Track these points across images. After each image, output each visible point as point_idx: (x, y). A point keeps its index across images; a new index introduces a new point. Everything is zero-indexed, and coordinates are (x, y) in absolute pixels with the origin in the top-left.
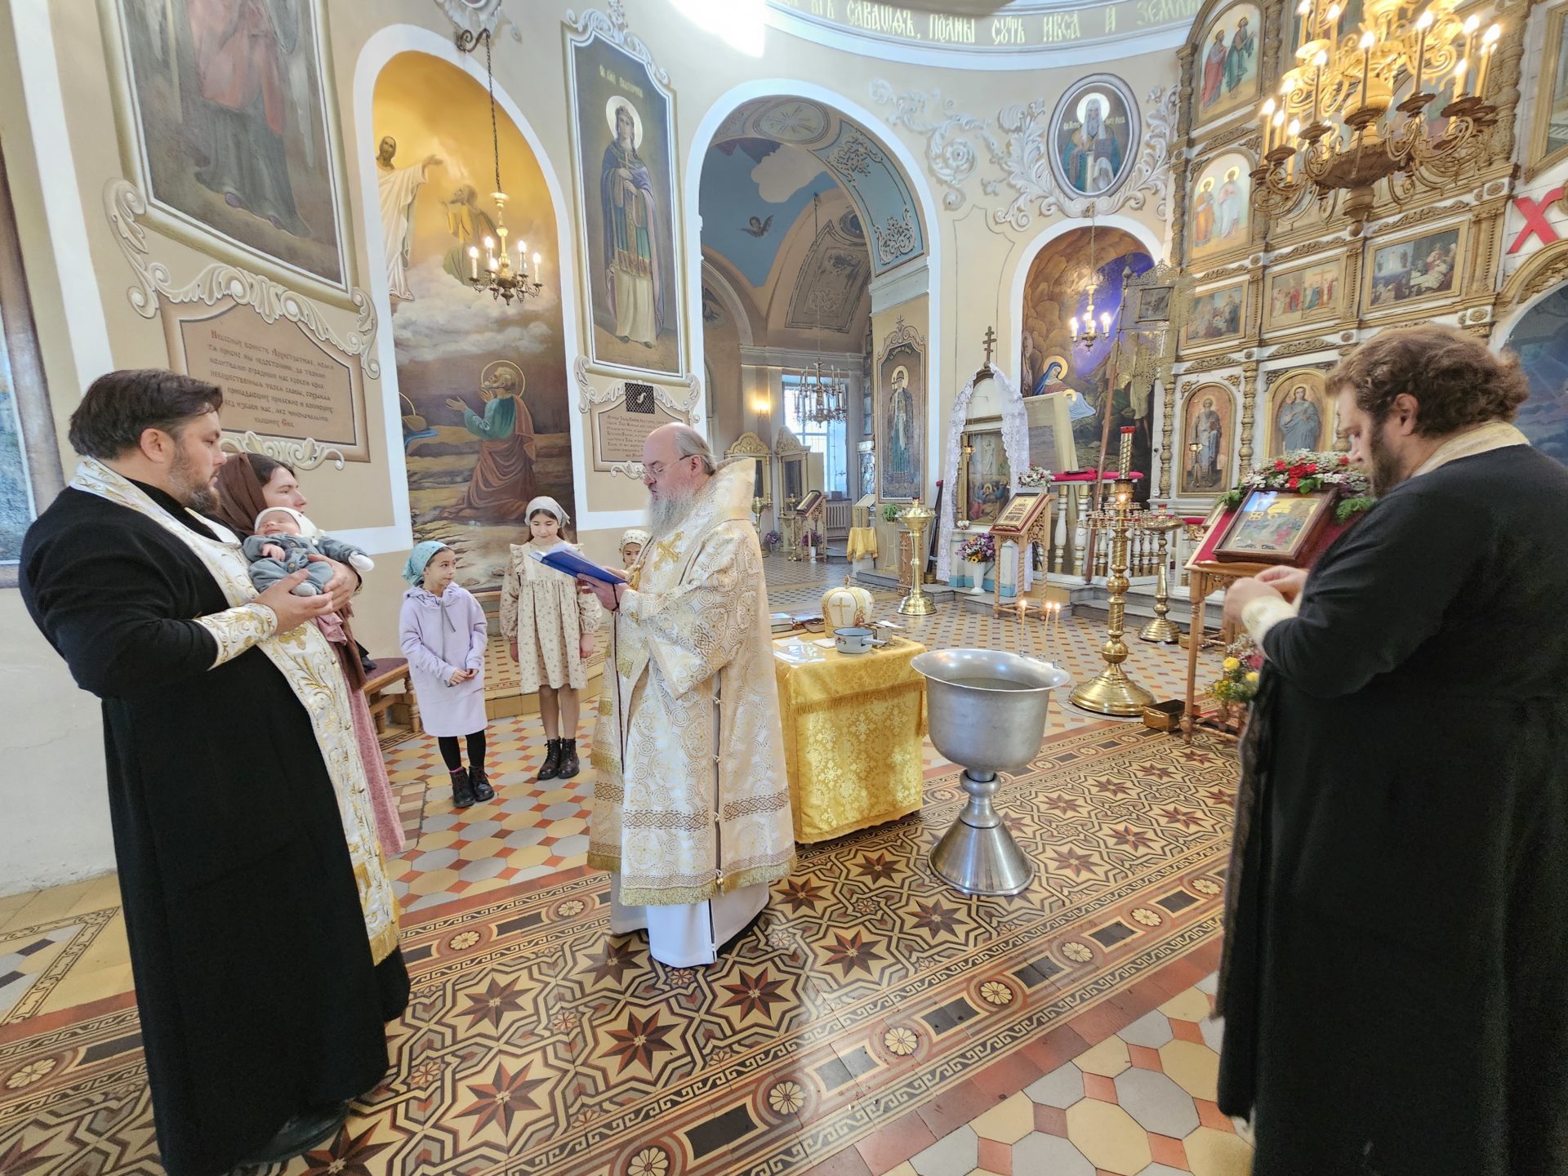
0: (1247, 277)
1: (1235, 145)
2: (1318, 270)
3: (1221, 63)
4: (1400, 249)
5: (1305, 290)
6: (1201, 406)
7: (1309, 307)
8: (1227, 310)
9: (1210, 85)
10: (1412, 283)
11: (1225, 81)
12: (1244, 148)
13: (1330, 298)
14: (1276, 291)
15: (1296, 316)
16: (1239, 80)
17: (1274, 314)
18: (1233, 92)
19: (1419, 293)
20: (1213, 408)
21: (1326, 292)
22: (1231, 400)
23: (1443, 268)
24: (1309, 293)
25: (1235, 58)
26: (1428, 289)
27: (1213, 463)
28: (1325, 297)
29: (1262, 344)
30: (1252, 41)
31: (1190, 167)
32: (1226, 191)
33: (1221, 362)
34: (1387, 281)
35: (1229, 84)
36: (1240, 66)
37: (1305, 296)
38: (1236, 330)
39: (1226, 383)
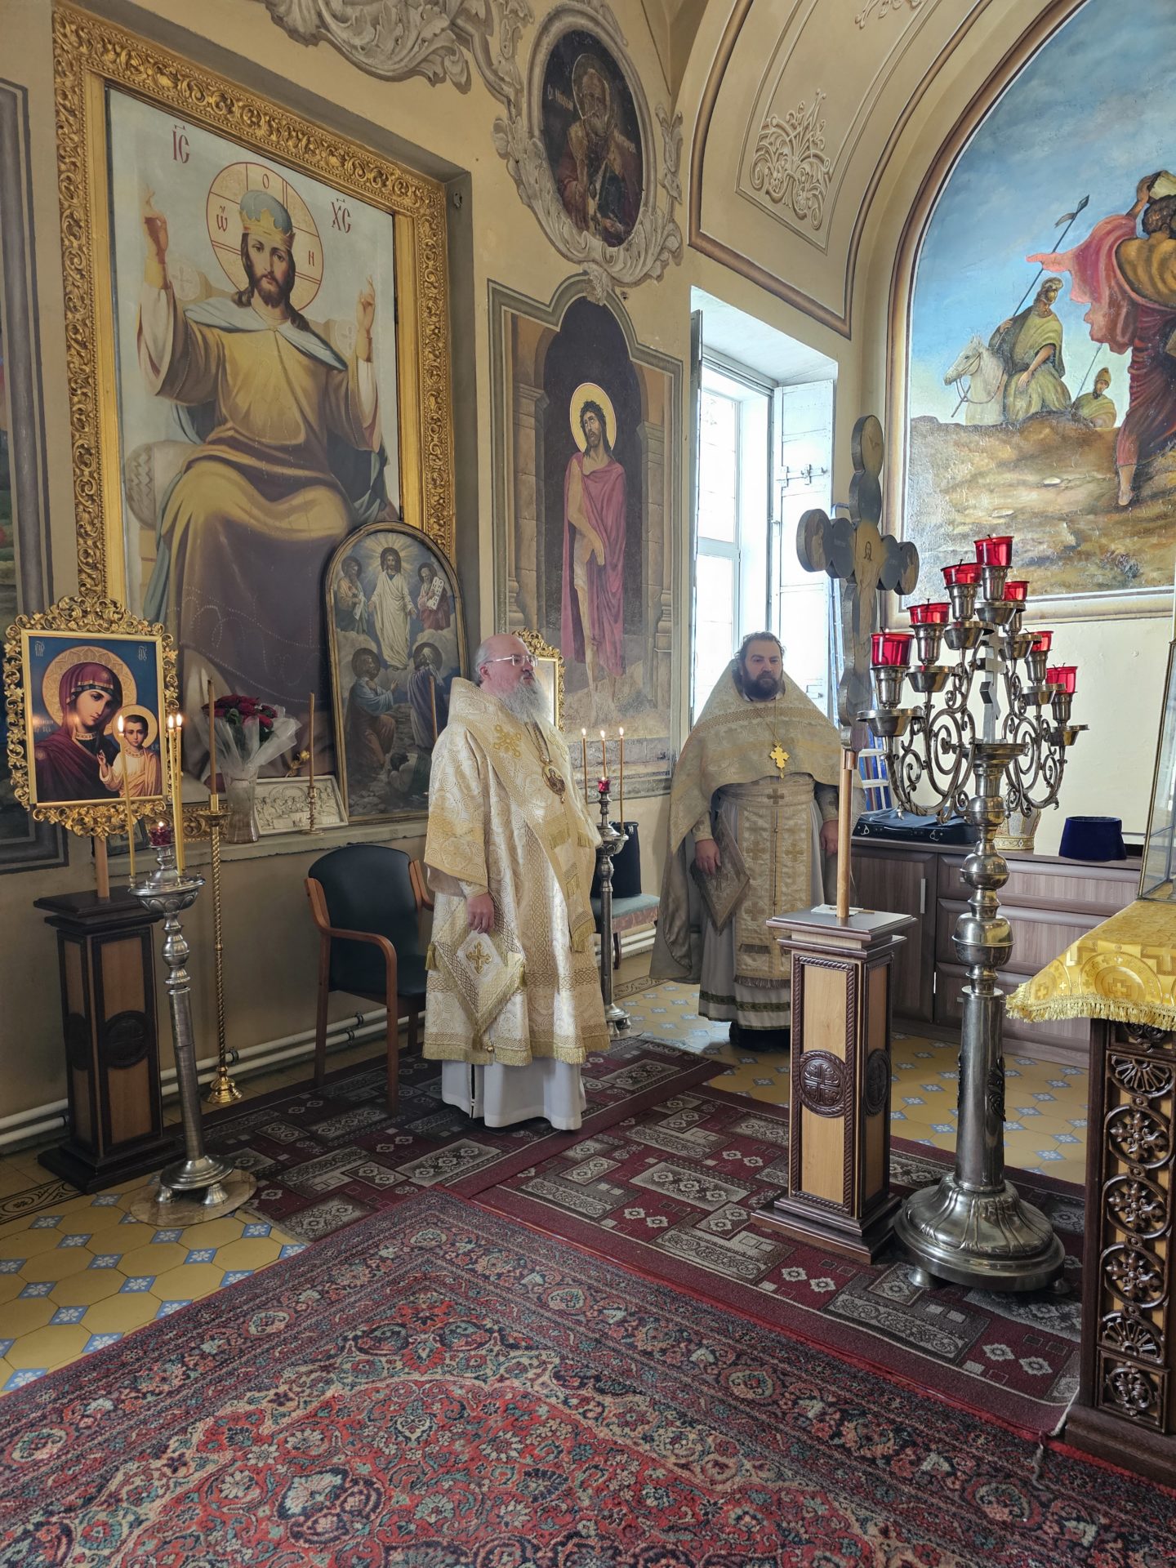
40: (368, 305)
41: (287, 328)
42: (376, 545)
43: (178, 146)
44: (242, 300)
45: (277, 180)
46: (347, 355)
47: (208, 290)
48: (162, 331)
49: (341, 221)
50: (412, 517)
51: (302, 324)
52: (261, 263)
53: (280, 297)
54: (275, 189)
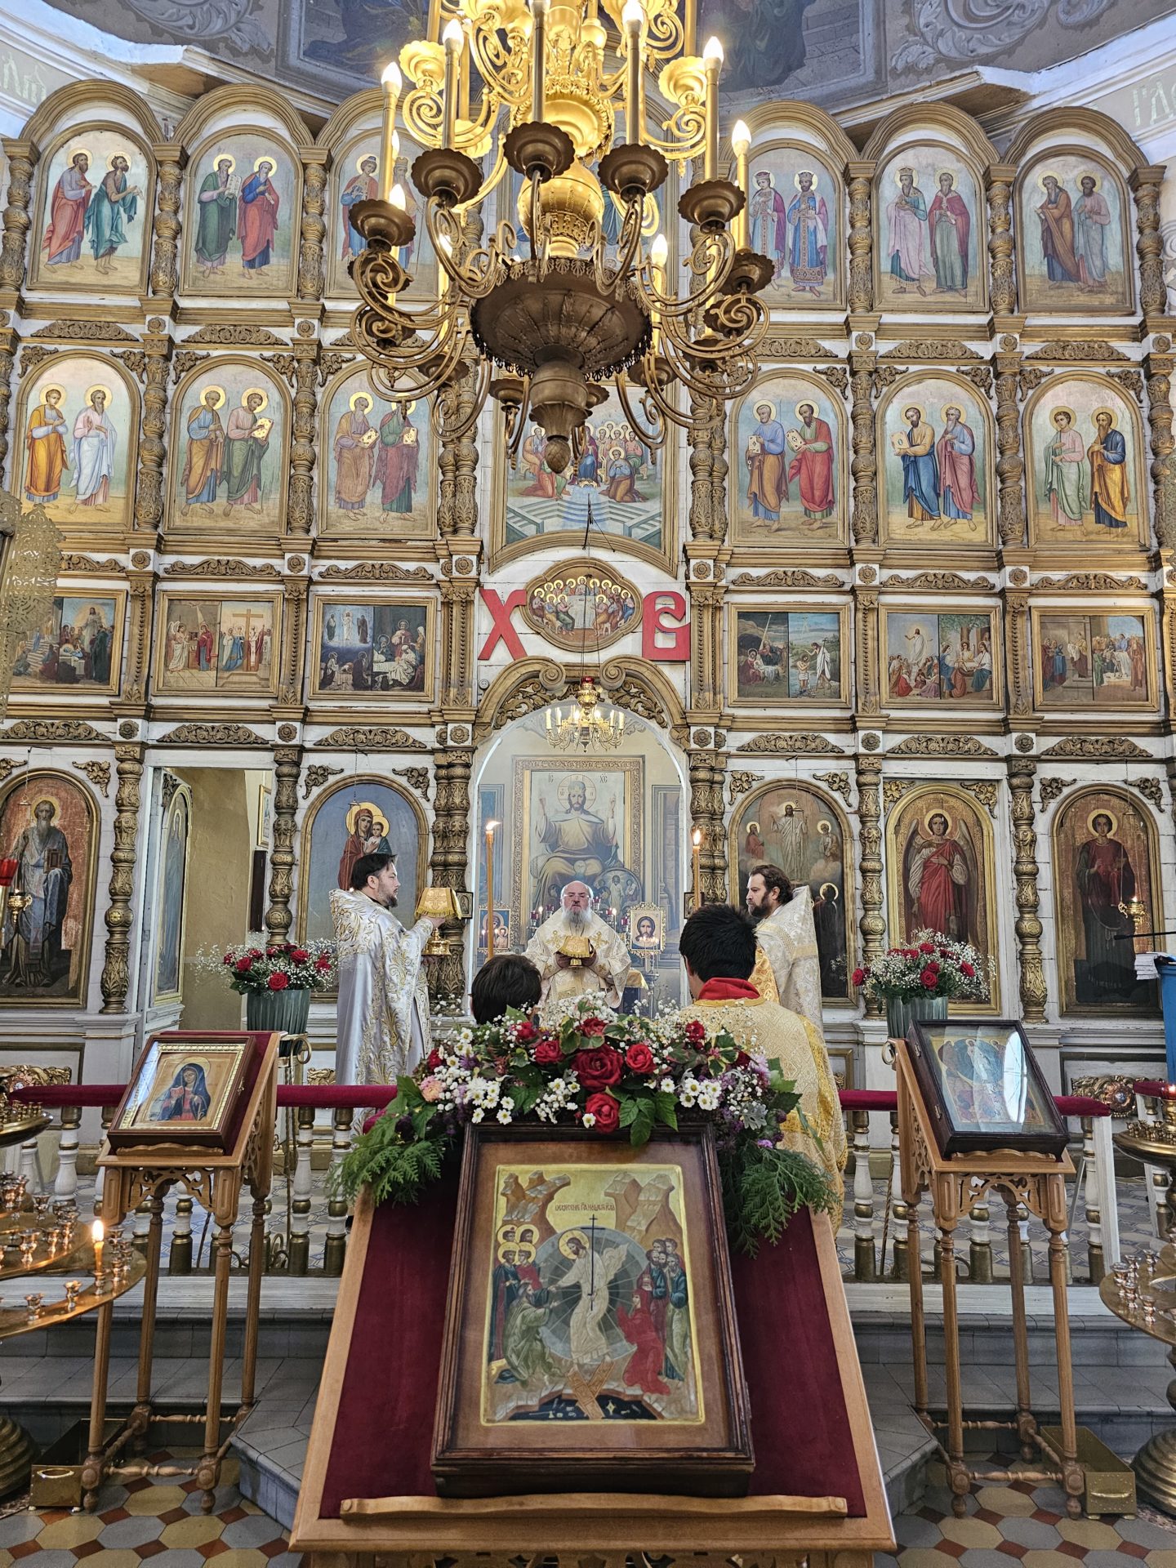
0: (125, 585)
1: (106, 350)
2: (242, 608)
3: (82, 203)
4: (357, 613)
5: (222, 636)
6: (29, 814)
7: (228, 668)
8: (87, 636)
9: (62, 229)
10: (376, 669)
11: (88, 236)
12: (121, 361)
13: (260, 660)
14: (174, 625)
15: (208, 678)
16: (112, 250)
17: (171, 667)
18: (102, 261)
19: (386, 686)
20: (55, 822)
21: (253, 649)
22: (91, 811)
23: (411, 657)
24: (228, 642)
25: (106, 209)
26: (397, 683)
27: (53, 933)
28: (253, 658)
29: (150, 714)
30: (134, 199)
31: (20, 352)
32: (89, 422)
33: (72, 732)
34: (344, 655)
35: (96, 244)
36: (115, 228)
37: (222, 647)
38: (103, 677)
39: (82, 775)
40: (613, 802)
41: (584, 816)
42: (611, 875)
43: (551, 780)
44: (567, 812)
45: (580, 776)
46: (604, 818)
47: (557, 811)
48: (542, 826)
49: (604, 780)
50: (627, 866)
51: (587, 813)
52: (574, 800)
53: (581, 808)
54: (580, 778)
